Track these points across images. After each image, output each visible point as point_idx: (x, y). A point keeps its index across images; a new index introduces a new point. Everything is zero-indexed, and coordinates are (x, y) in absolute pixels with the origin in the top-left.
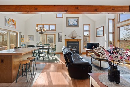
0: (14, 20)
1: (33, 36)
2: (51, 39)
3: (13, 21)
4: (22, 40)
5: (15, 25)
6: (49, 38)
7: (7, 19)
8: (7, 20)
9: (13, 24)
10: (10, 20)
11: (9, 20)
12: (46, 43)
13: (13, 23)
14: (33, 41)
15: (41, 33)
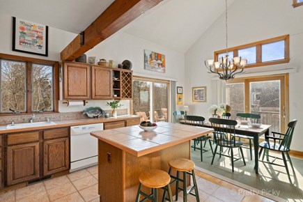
0: (161, 55)
1: (205, 87)
2: (267, 95)
3: (158, 56)
4: (180, 99)
5: (162, 65)
6: (258, 90)
7: (148, 55)
8: (149, 57)
9: (159, 64)
10: (153, 56)
11: (151, 56)
12: (248, 109)
13: (159, 61)
14: (205, 101)
15: (226, 77)
